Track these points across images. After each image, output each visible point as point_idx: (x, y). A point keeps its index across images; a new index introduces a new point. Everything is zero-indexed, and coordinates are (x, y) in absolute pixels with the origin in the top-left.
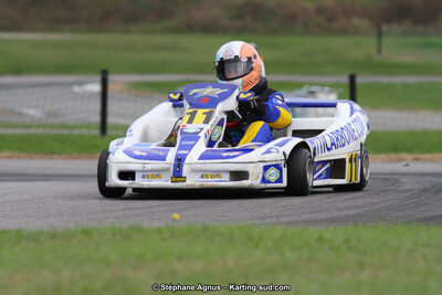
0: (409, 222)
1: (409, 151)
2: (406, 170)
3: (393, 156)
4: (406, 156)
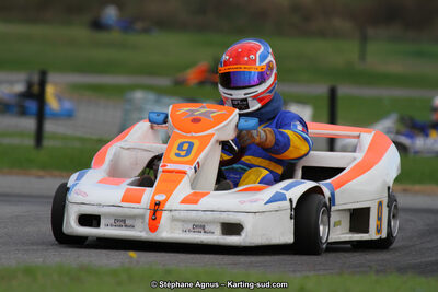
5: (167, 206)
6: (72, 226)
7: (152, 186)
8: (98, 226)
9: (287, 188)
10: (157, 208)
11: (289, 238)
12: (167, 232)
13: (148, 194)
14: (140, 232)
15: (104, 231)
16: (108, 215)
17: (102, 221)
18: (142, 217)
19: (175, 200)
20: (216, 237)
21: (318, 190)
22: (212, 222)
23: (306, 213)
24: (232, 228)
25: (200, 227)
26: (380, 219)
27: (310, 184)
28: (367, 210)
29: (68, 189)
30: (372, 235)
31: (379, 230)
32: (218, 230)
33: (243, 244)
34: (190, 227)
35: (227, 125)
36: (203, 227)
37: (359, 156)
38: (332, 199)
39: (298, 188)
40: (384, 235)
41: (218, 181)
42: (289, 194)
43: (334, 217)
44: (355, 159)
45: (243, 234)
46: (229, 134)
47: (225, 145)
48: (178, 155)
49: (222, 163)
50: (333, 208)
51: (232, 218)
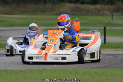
0: (120, 68)
1: (121, 48)
2: (120, 53)
3: (116, 49)
4: (120, 49)
5: (49, 54)
6: (27, 59)
7: (45, 49)
8: (33, 59)
9: (76, 49)
10: (46, 54)
11: (77, 60)
12: (49, 60)
13: (44, 51)
14: (42, 60)
15: (34, 60)
16: (35, 57)
17: (34, 58)
18: (43, 57)
19: (50, 53)
20: (60, 61)
21: (83, 49)
22: (59, 57)
23: (81, 54)
24: (64, 58)
25: (56, 58)
26: (97, 55)
27: (81, 47)
28: (94, 53)
29: (25, 51)
30: (96, 59)
31: (97, 58)
32: (61, 59)
33: (67, 62)
34: (54, 58)
35: (61, 35)
36: (57, 58)
37: (92, 41)
38: (86, 51)
39: (78, 48)
40: (98, 59)
41: (60, 48)
42: (76, 50)
43: (87, 55)
44: (91, 41)
45: (67, 60)
46: (62, 37)
47: (61, 39)
48: (50, 42)
49: (60, 44)
50: (87, 53)
51: (64, 56)
